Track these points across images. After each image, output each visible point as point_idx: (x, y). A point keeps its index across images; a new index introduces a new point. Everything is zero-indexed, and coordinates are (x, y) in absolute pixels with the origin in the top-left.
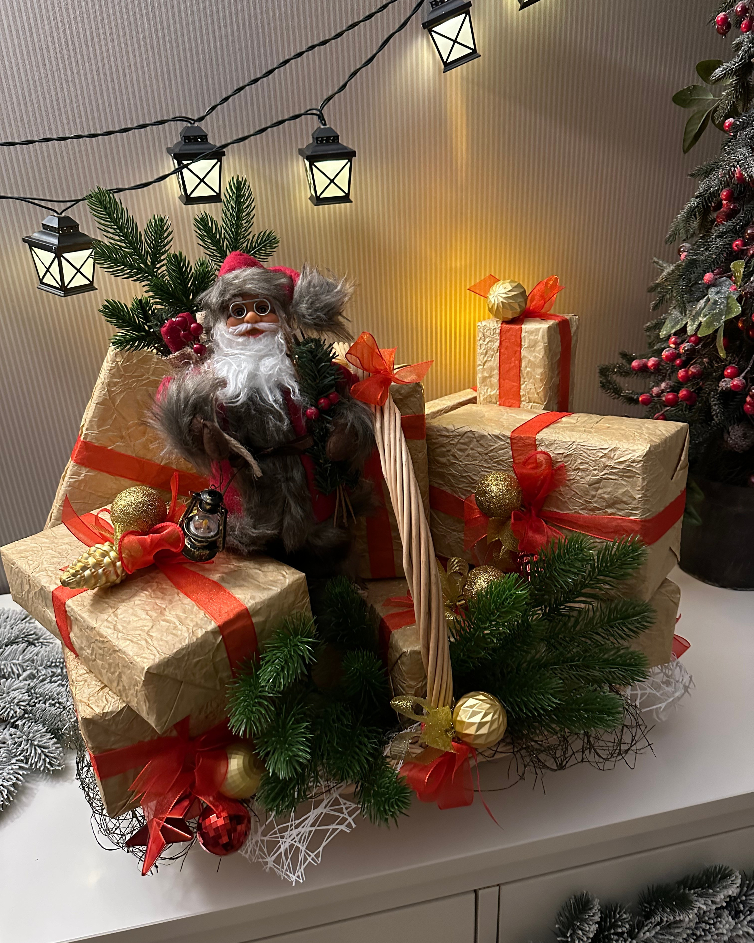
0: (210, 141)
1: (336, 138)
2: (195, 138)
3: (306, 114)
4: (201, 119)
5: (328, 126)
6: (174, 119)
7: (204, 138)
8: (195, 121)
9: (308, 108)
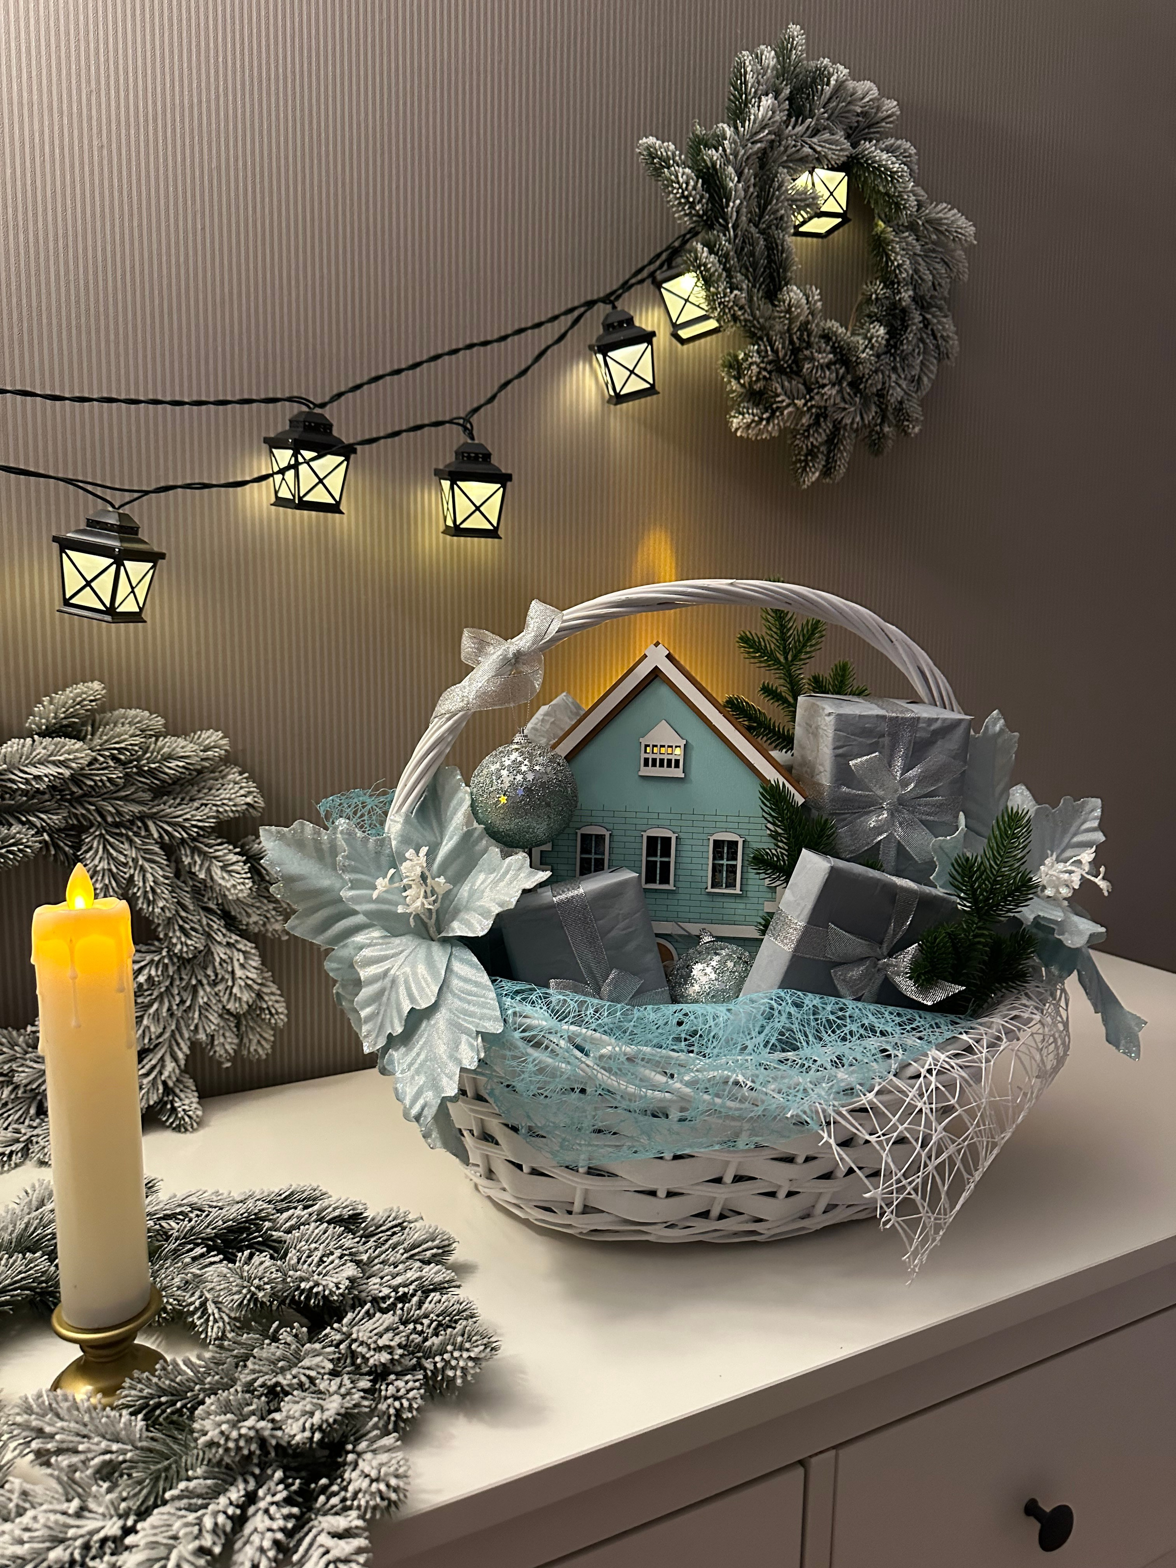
0: (335, 433)
1: (487, 456)
2: (318, 425)
3: (451, 422)
4: (323, 405)
5: (476, 442)
6: (290, 399)
7: (327, 427)
8: (316, 405)
9: (455, 415)
